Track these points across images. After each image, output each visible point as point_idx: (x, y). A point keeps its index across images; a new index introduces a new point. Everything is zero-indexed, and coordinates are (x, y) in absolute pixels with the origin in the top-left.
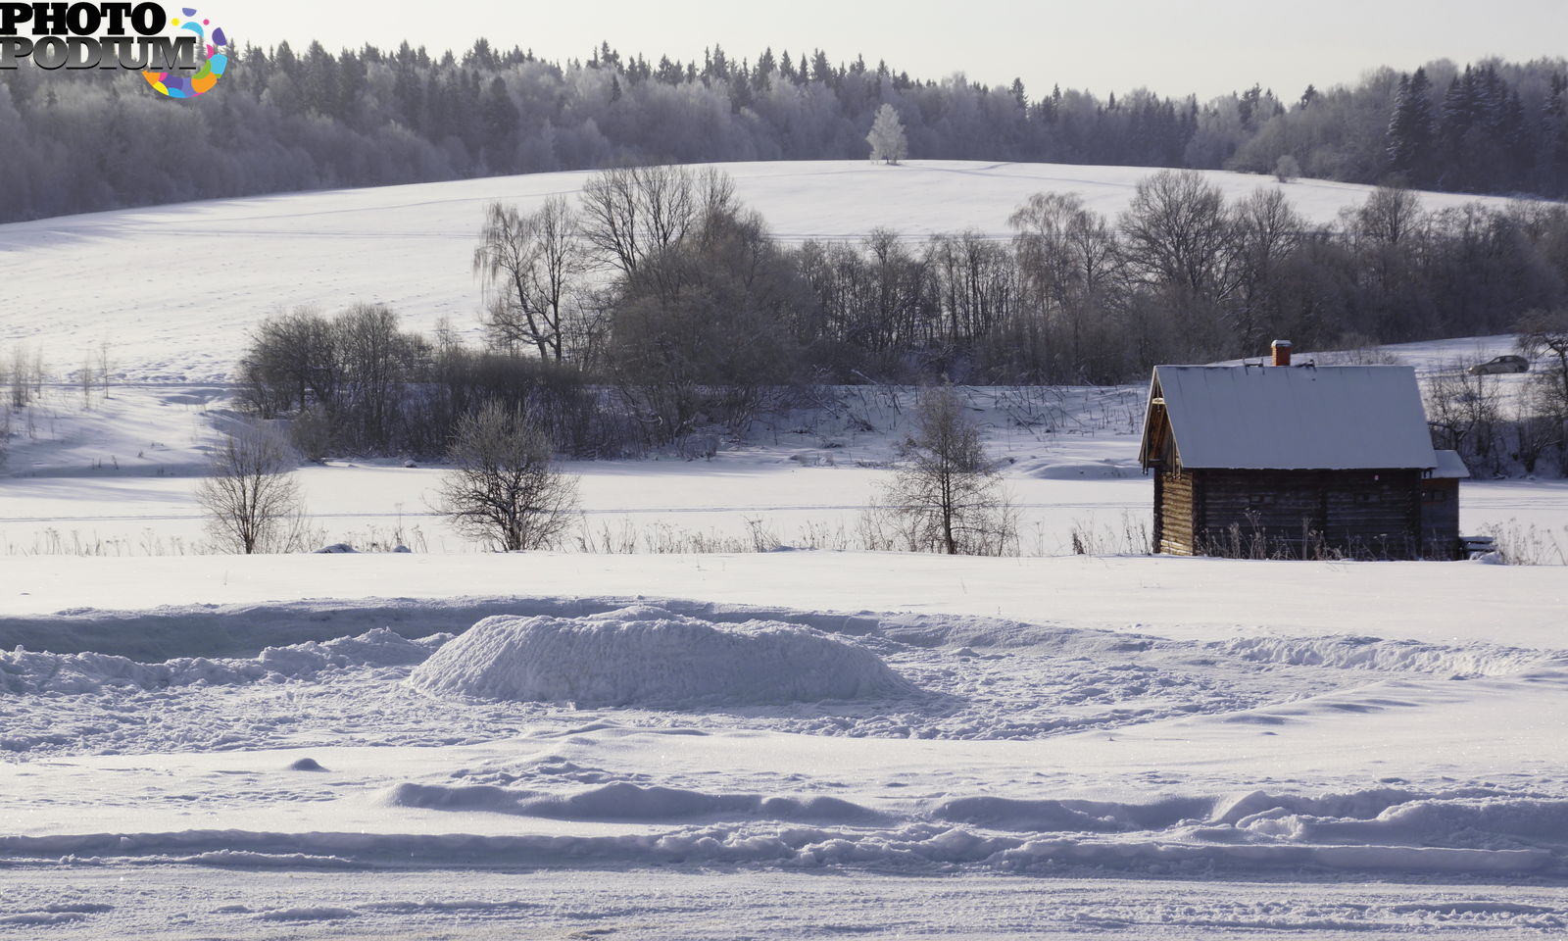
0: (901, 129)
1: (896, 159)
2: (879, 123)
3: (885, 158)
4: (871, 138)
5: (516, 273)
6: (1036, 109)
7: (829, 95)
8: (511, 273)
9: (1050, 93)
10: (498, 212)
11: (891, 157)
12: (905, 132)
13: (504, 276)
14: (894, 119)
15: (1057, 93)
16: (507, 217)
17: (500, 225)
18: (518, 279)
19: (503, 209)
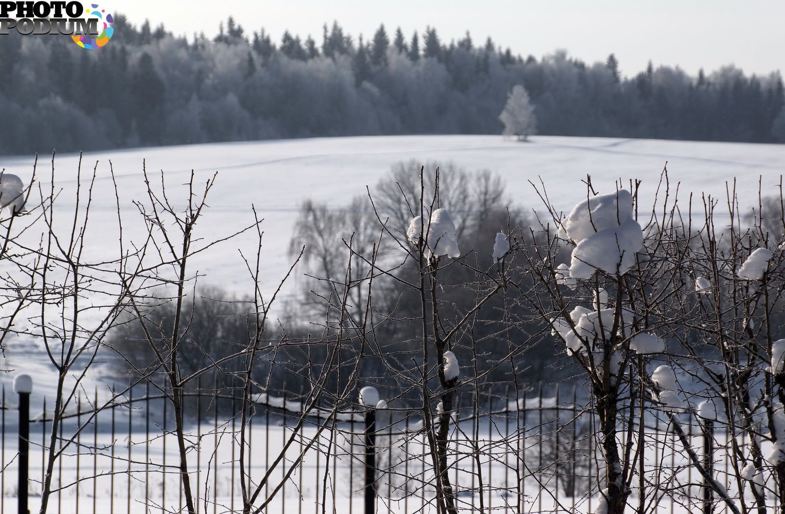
0: (531, 108)
1: (527, 135)
2: (511, 103)
3: (517, 134)
4: (504, 117)
5: (324, 259)
6: (630, 84)
7: (441, 70)
8: (320, 259)
9: (644, 69)
10: (309, 208)
11: (522, 132)
12: (535, 112)
13: (315, 264)
14: (525, 99)
15: (650, 69)
16: (319, 214)
17: (311, 218)
18: (326, 266)
19: (314, 206)
